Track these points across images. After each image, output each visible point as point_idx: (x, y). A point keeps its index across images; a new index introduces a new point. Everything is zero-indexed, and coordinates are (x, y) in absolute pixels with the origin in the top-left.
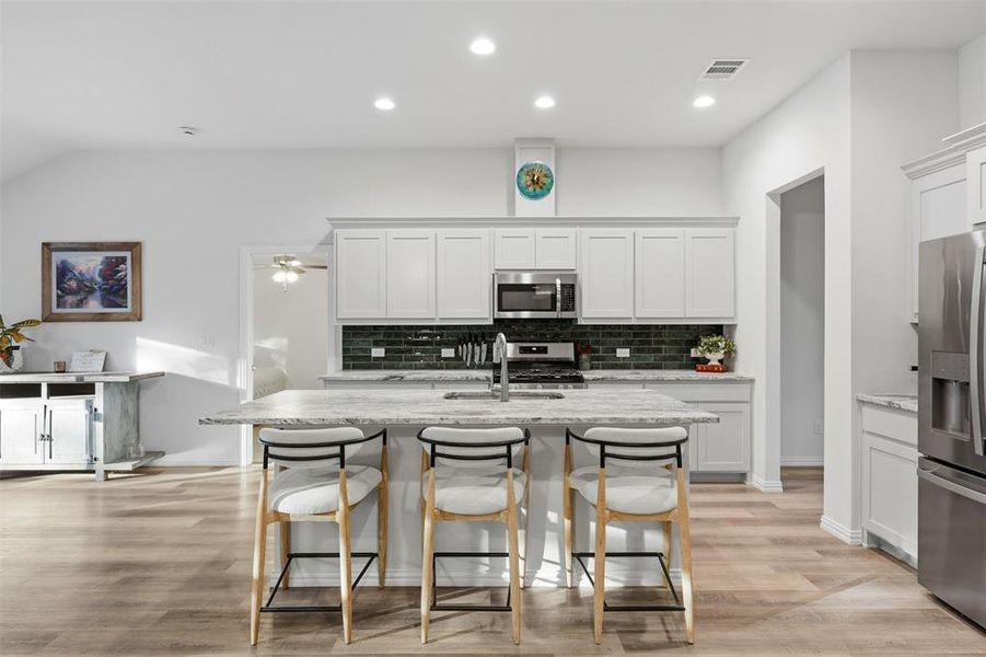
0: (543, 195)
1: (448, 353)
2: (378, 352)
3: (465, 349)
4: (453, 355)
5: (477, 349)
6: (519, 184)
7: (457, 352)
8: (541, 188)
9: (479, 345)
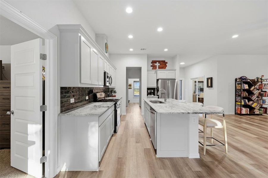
4: (88, 99)
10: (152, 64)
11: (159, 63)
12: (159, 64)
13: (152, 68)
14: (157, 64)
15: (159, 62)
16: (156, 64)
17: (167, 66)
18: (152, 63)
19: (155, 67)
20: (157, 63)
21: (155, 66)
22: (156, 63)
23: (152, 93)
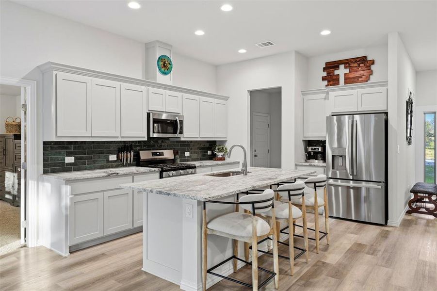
0: (168, 74)
1: (113, 158)
2: (70, 160)
3: (123, 155)
4: (116, 159)
5: (129, 154)
6: (158, 65)
7: (118, 157)
8: (168, 70)
9: (130, 153)
10: (325, 74)
11: (346, 68)
12: (347, 71)
13: (326, 83)
14: (342, 71)
15: (347, 63)
16: (336, 72)
17: (372, 71)
18: (324, 69)
19: (333, 80)
20: (342, 67)
21: (334, 77)
22: (337, 67)
23: (319, 155)
